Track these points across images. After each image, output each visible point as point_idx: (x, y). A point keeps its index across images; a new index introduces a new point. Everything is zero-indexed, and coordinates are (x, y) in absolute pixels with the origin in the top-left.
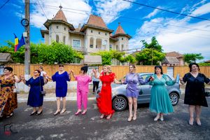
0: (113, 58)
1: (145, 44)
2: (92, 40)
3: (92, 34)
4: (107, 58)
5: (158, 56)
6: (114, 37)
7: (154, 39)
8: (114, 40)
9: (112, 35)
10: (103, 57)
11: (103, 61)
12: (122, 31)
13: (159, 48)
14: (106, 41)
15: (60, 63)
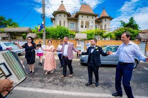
0: (96, 35)
1: (123, 23)
2: (82, 22)
3: (82, 18)
4: (91, 35)
5: (133, 33)
6: (99, 19)
7: (132, 19)
8: (98, 22)
9: (97, 17)
10: (88, 34)
11: (88, 37)
12: (106, 14)
13: (135, 27)
14: (93, 22)
15: (61, 38)
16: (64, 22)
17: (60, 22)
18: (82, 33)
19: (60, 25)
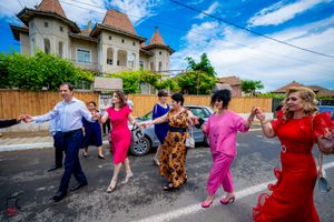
0: (141, 82)
1: (192, 63)
2: (110, 52)
3: (110, 42)
4: (132, 83)
5: (208, 81)
6: (148, 49)
7: (204, 57)
8: (146, 54)
9: (144, 45)
10: (124, 80)
11: (124, 86)
12: (161, 41)
13: (210, 71)
14: (134, 54)
15: (51, 88)
16: (61, 45)
17: (47, 43)
18: (110, 76)
19: (47, 50)
